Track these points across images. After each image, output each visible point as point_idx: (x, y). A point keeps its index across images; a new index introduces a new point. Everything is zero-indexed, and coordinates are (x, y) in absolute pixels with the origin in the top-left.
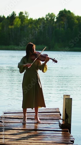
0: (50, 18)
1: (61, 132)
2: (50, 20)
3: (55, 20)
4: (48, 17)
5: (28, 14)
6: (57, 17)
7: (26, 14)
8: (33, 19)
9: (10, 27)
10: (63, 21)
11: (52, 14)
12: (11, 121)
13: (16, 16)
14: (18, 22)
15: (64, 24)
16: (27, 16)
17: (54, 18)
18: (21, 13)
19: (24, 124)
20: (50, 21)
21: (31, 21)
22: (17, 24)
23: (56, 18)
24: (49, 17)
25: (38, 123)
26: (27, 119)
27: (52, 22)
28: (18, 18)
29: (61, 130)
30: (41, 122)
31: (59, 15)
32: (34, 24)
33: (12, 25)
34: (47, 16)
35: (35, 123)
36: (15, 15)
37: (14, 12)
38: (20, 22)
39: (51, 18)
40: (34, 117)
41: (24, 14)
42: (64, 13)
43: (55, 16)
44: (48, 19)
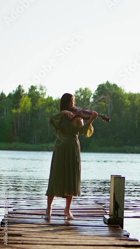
0: (82, 97)
2: (82, 99)
3: (91, 100)
4: (79, 94)
5: (45, 89)
6: (94, 96)
7: (41, 89)
9: (14, 111)
10: (104, 102)
11: (86, 89)
13: (25, 92)
14: (26, 103)
15: (106, 105)
16: (44, 92)
17: (90, 96)
18: (33, 88)
20: (83, 101)
21: (50, 102)
22: (24, 106)
23: (92, 96)
24: (81, 95)
27: (86, 103)
28: (26, 96)
30: (75, 219)
31: (98, 92)
32: (54, 107)
33: (17, 107)
34: (77, 92)
35: (65, 219)
36: (23, 91)
37: (20, 86)
38: (29, 104)
39: (85, 97)
41: (38, 90)
42: (106, 88)
43: (92, 94)
44: (79, 97)
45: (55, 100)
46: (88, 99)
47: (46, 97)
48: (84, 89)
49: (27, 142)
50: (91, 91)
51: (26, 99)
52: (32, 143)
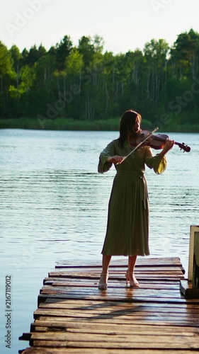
0: (155, 52)
1: (185, 306)
2: (155, 56)
3: (168, 57)
4: (151, 49)
5: (101, 42)
6: (172, 50)
7: (97, 41)
8: (114, 55)
9: (56, 74)
10: (187, 59)
11: (161, 41)
12: (73, 282)
13: (73, 46)
14: (76, 61)
15: (189, 65)
16: (100, 46)
17: (166, 51)
18: (84, 40)
19: (103, 289)
20: (156, 58)
21: (109, 60)
22: (74, 66)
23: (169, 51)
24: (153, 50)
25: (133, 287)
26: (109, 279)
27: (161, 61)
28: (77, 52)
29: (184, 300)
30: (140, 286)
31: (178, 45)
32: (116, 66)
33: (62, 68)
34: (147, 46)
35: (127, 288)
36: (71, 44)
37: (66, 37)
38: (81, 62)
39: (159, 52)
40: (123, 276)
41: (91, 43)
42: (189, 39)
43: (169, 48)
44: (151, 53)
45: (117, 57)
46: (164, 55)
47: (103, 53)
48: (158, 41)
49: (77, 117)
50: (167, 44)
51: (75, 55)
52: (83, 120)
